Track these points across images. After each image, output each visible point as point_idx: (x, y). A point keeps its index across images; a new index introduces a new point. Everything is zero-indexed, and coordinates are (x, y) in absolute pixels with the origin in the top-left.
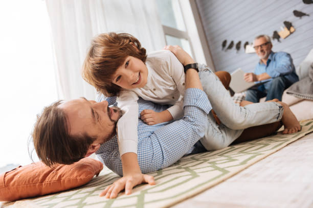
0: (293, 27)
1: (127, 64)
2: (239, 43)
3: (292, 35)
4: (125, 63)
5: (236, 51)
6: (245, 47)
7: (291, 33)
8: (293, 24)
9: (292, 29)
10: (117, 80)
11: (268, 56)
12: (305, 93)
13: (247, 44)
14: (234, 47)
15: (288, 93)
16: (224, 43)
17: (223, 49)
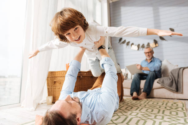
0: (158, 44)
1: (76, 29)
2: (129, 42)
3: (156, 48)
4: (76, 27)
5: (126, 46)
6: (131, 46)
7: (156, 47)
8: (158, 42)
9: (157, 45)
10: (67, 35)
11: (151, 59)
12: (166, 85)
13: (133, 44)
14: (126, 43)
15: (157, 82)
16: (121, 39)
17: (119, 43)
